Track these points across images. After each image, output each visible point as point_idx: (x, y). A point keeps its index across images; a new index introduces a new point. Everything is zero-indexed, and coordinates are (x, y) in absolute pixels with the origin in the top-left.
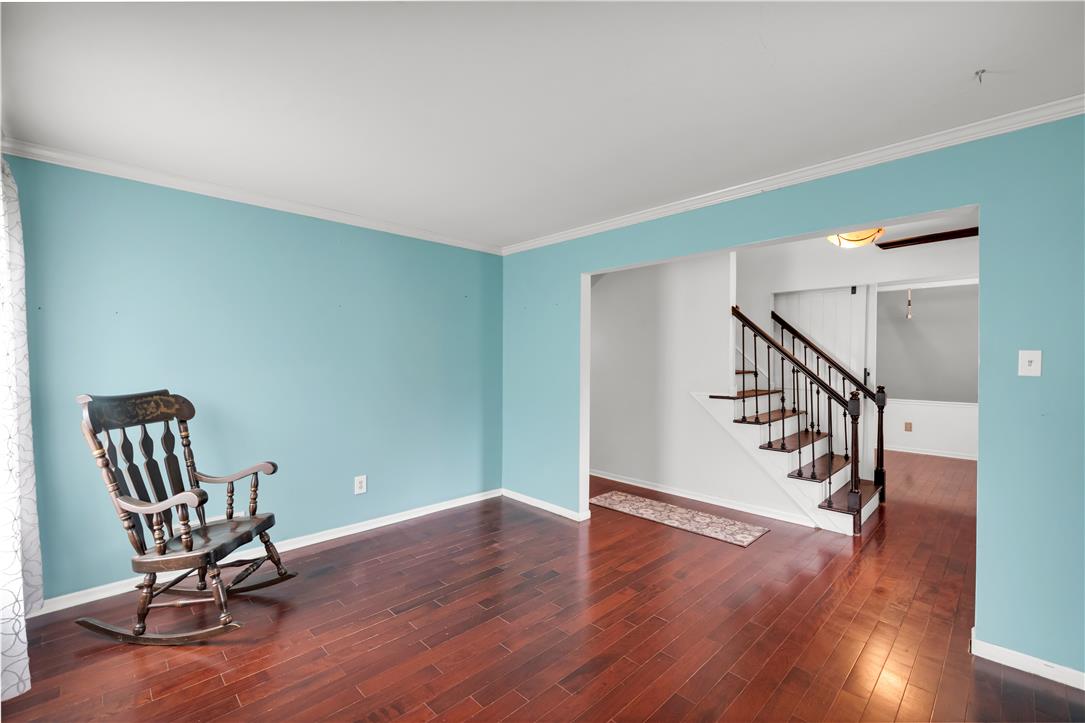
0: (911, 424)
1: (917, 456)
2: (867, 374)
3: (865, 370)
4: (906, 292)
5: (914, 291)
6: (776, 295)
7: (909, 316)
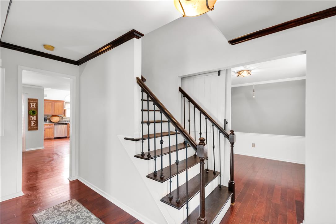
0: (254, 144)
1: (257, 158)
2: (226, 123)
3: (225, 120)
4: (252, 86)
5: (256, 86)
6: (183, 78)
7: (254, 97)
